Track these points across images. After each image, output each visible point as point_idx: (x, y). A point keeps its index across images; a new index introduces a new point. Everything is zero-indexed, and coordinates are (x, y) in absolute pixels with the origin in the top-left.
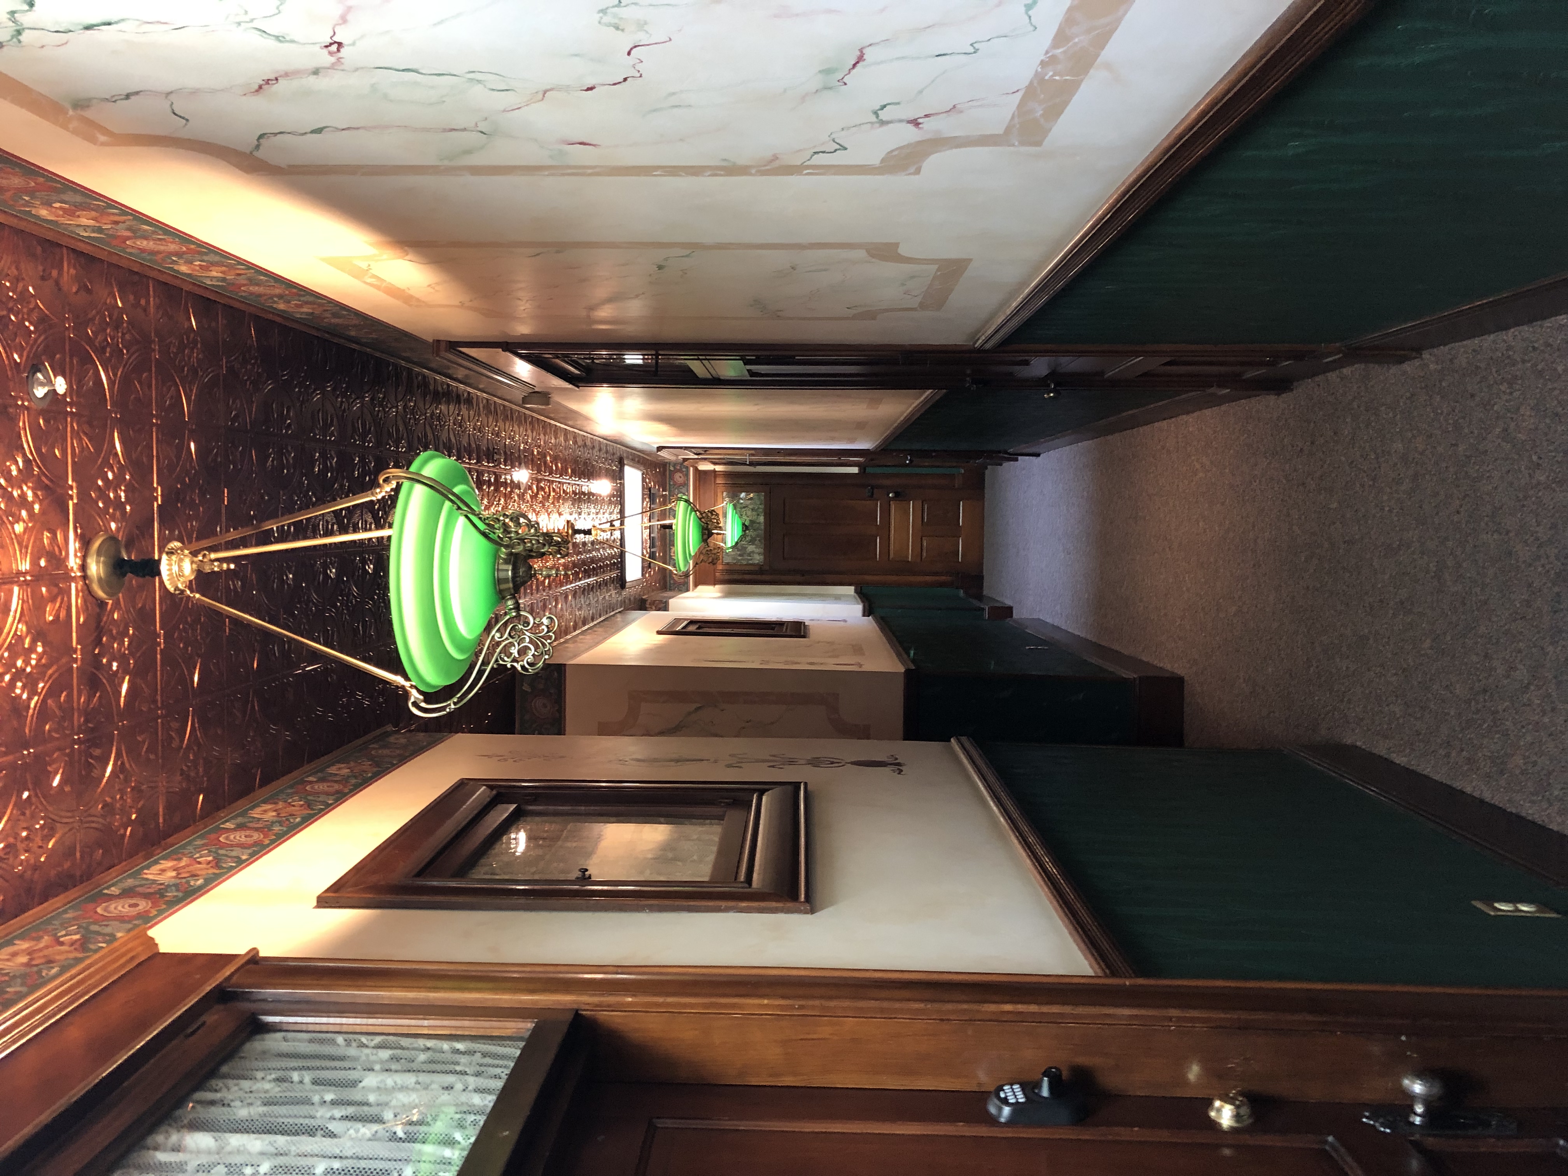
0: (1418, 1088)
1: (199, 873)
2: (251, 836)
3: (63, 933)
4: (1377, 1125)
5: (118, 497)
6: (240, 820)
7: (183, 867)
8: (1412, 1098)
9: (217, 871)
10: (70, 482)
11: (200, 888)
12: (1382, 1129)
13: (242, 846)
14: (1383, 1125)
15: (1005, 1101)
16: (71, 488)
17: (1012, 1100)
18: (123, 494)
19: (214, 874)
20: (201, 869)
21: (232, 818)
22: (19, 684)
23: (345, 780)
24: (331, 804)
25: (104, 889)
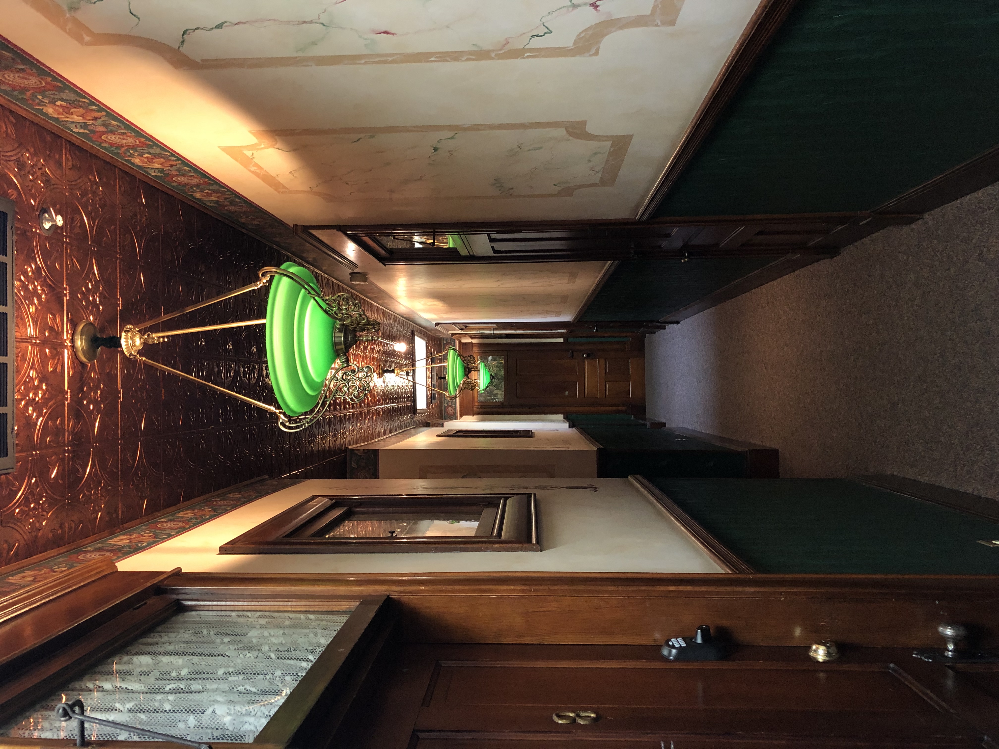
0: (949, 632)
1: (144, 541)
2: (177, 525)
3: (57, 567)
4: (923, 658)
5: (94, 300)
6: (170, 518)
7: (134, 538)
8: (944, 639)
9: (155, 540)
10: (65, 286)
11: (144, 547)
12: (926, 660)
13: (172, 529)
14: (926, 658)
15: (673, 647)
16: (65, 289)
17: (677, 645)
18: (98, 299)
19: (153, 541)
20: (145, 539)
21: (166, 517)
22: (31, 408)
23: (239, 499)
24: (228, 510)
25: (84, 548)
